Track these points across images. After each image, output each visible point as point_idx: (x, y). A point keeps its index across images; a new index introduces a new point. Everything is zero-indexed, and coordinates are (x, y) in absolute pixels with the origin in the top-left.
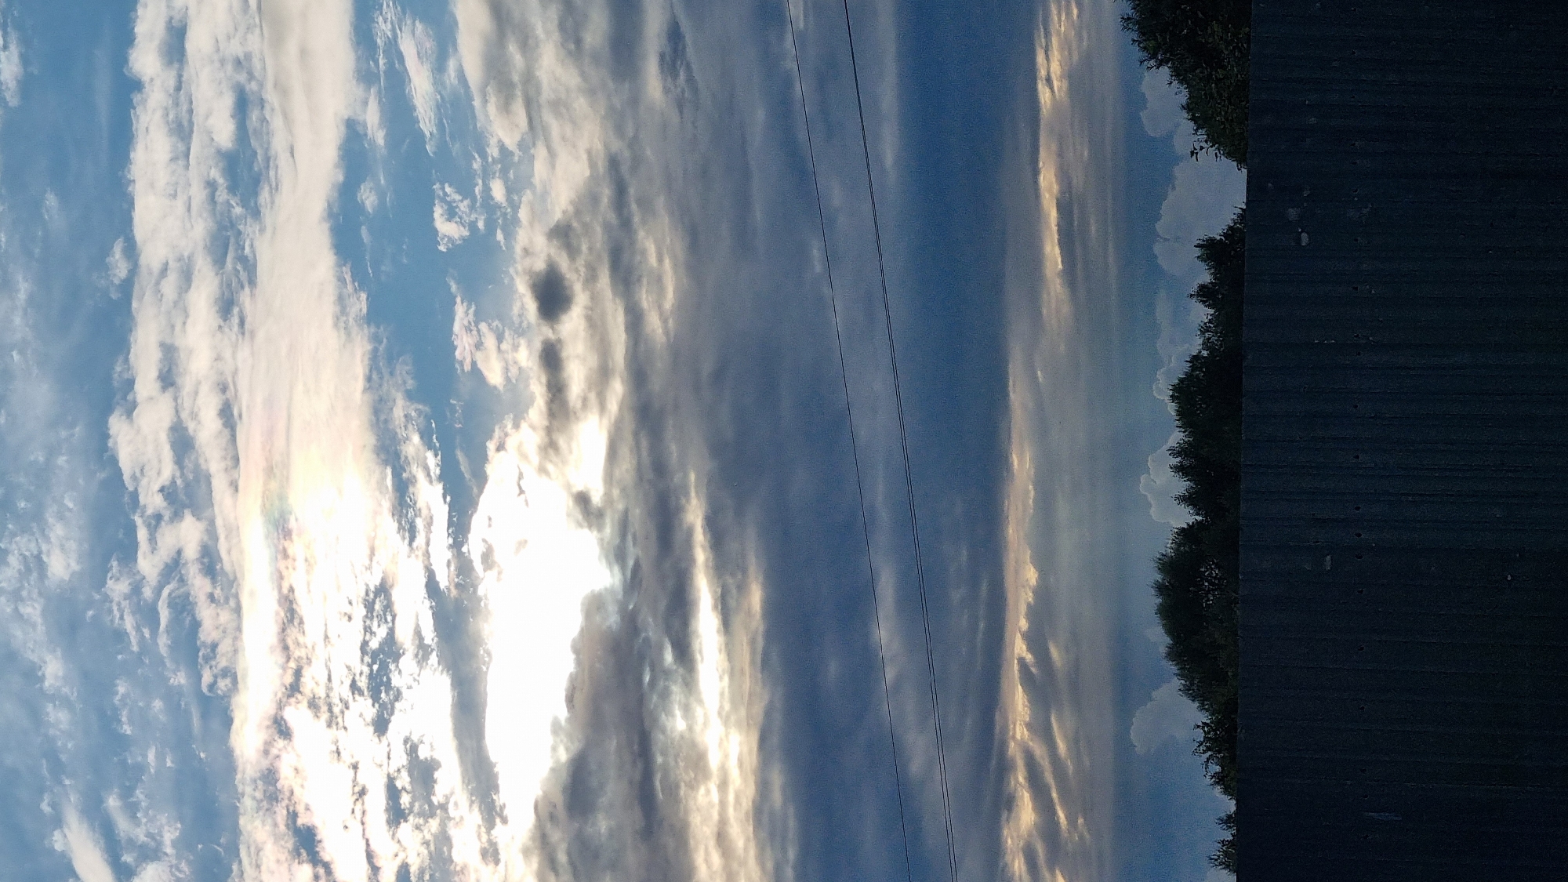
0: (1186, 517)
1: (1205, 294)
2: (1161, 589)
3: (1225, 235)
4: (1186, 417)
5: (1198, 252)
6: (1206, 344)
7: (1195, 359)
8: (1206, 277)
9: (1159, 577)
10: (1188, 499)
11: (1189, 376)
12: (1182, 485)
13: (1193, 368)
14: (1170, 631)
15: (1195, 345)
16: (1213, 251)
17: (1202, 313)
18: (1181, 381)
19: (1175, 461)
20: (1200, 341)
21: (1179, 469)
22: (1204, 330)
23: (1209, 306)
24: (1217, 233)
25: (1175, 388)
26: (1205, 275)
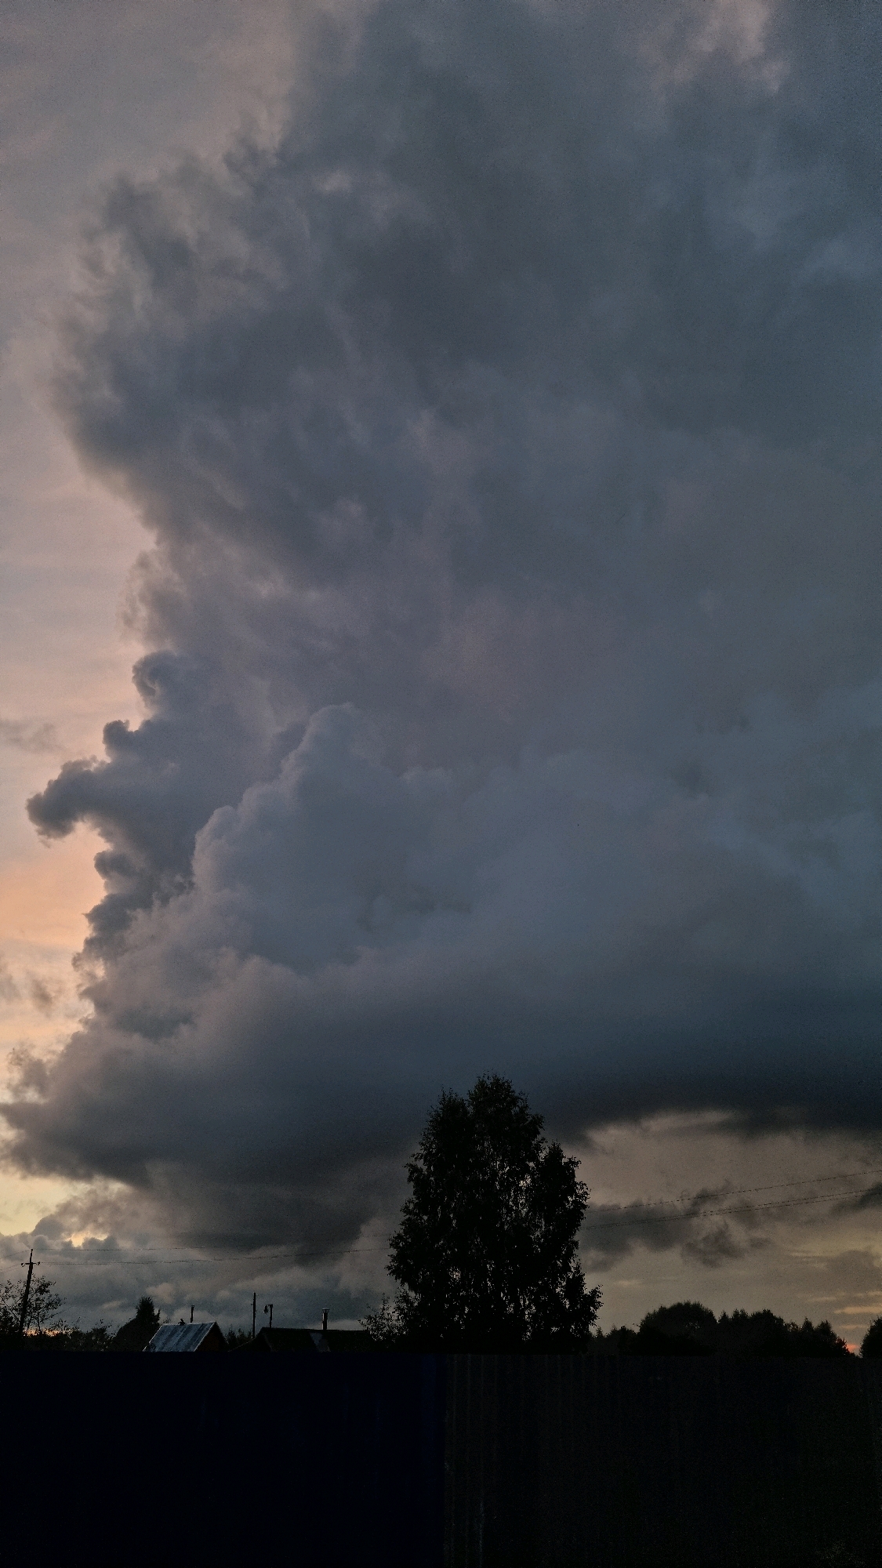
0: (717, 1315)
1: (808, 1324)
2: (688, 1304)
3: (833, 1334)
4: (758, 1316)
5: (825, 1321)
6: (787, 1325)
7: (781, 1320)
9: (692, 1303)
10: (724, 1316)
11: (775, 1318)
12: (730, 1315)
13: (778, 1320)
14: (672, 1307)
15: (787, 1321)
16: (825, 1328)
17: (800, 1324)
18: (772, 1314)
19: (740, 1311)
20: (789, 1322)
21: (736, 1314)
22: (793, 1324)
23: (804, 1327)
25: (769, 1312)
26: (815, 1324)
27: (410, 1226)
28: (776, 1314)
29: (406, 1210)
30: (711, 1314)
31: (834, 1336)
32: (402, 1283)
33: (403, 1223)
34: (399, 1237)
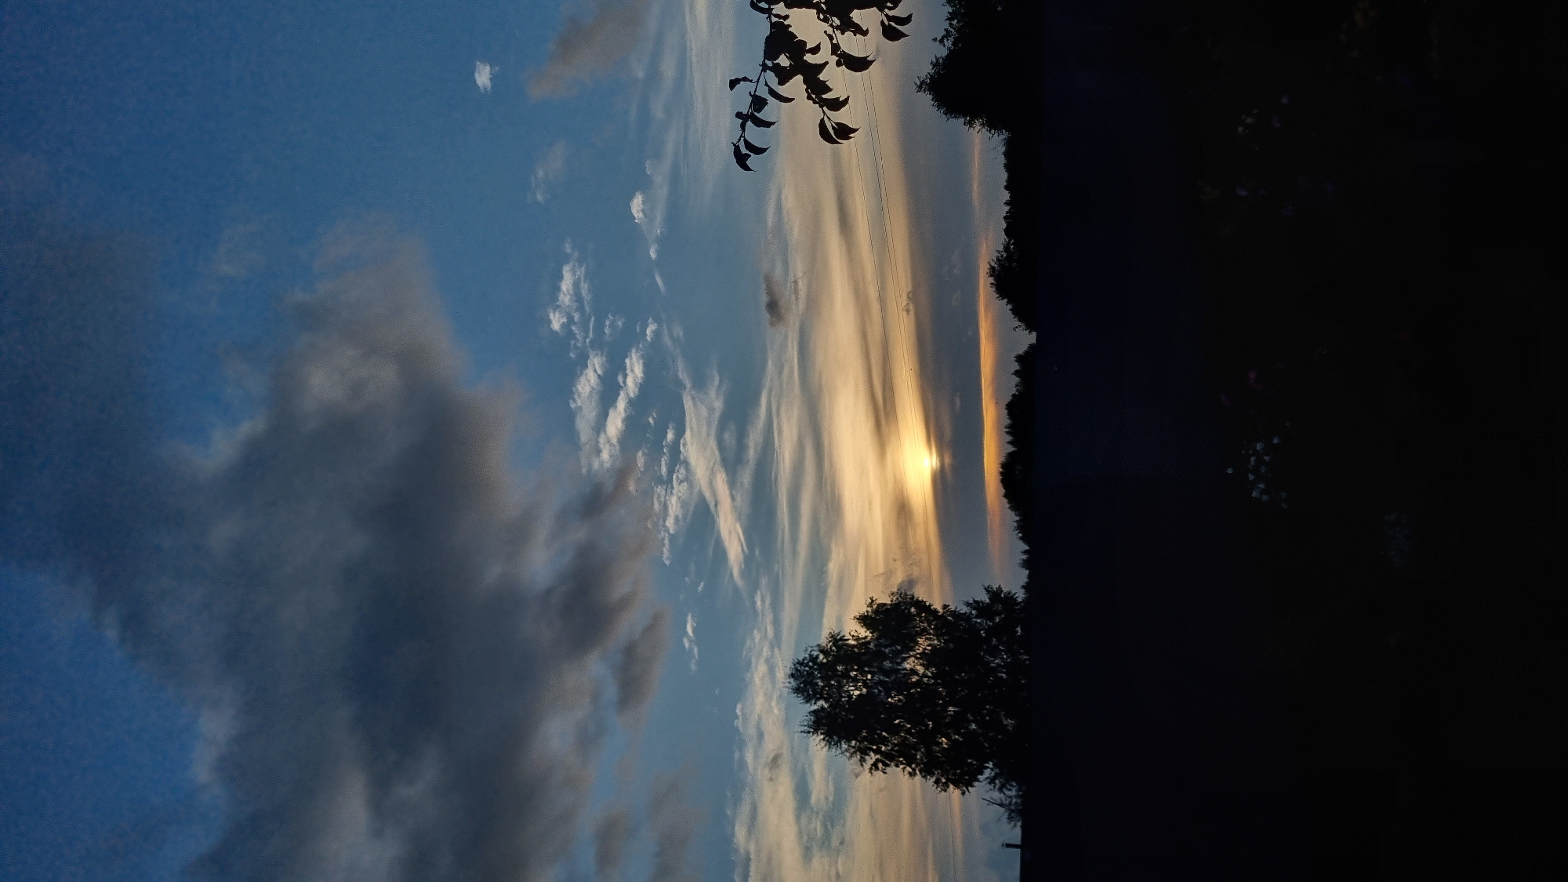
0: (1011, 449)
1: (1017, 373)
2: (1001, 473)
5: (1014, 359)
6: (1018, 390)
7: (1014, 395)
8: (1018, 368)
9: (1001, 470)
10: (1010, 443)
11: (1012, 401)
12: (1009, 438)
13: (1013, 398)
14: (1005, 488)
15: (1014, 391)
16: (1020, 359)
17: (1017, 379)
19: (1007, 430)
20: (1015, 389)
22: (1017, 386)
23: (1019, 377)
24: (1021, 352)
25: (1007, 405)
26: (1016, 367)
27: (926, 772)
28: (1008, 399)
29: (912, 774)
30: (1010, 455)
31: (1026, 352)
32: (978, 780)
33: (924, 777)
34: (937, 782)
